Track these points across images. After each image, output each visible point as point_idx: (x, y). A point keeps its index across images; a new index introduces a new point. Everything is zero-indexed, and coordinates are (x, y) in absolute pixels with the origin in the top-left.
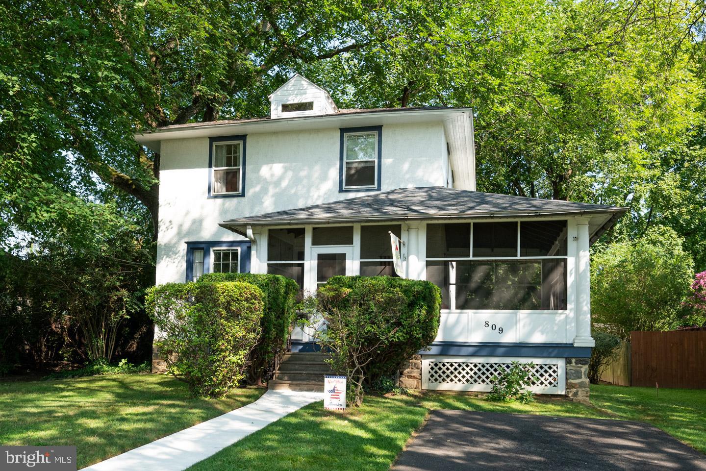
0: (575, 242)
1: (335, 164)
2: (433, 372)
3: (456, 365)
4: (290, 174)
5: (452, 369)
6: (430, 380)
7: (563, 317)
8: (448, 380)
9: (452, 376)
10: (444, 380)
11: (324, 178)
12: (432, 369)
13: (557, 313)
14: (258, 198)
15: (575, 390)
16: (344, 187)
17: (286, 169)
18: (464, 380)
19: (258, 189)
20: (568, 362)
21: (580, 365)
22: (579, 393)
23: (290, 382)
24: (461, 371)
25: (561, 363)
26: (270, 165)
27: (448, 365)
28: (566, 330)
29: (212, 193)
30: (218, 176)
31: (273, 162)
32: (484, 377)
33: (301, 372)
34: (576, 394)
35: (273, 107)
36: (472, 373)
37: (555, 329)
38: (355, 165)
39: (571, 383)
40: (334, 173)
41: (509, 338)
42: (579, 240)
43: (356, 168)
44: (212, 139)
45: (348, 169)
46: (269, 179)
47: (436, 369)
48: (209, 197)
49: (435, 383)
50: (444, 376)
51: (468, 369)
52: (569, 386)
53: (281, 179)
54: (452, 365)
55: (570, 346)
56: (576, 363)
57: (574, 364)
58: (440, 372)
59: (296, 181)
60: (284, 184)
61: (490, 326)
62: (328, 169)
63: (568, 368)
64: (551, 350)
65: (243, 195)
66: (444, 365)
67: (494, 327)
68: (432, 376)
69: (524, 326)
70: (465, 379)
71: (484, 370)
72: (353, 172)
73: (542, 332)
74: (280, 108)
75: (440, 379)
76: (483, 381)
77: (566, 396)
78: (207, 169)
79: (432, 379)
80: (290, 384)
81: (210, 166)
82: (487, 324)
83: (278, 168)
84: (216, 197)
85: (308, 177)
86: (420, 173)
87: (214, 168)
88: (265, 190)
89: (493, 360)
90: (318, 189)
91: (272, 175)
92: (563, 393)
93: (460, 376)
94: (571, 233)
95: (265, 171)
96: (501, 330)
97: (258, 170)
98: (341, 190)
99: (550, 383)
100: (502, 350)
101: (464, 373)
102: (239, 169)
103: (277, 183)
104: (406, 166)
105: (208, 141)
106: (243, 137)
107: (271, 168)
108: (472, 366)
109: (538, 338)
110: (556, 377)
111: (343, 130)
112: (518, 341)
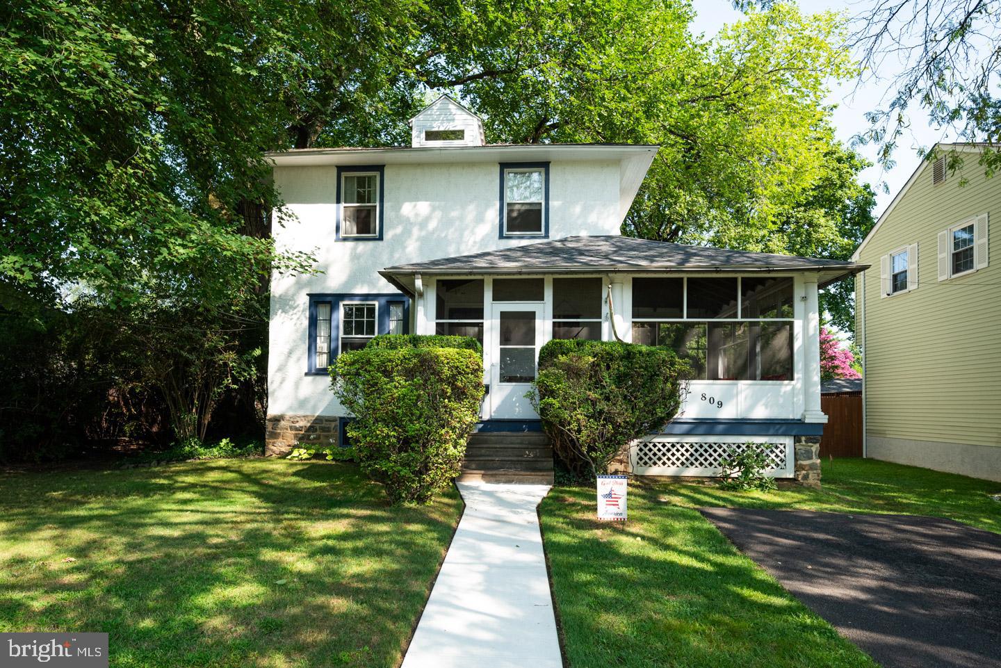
0: (803, 303)
1: (495, 205)
2: (642, 454)
3: (669, 446)
4: (438, 214)
5: (664, 450)
6: (638, 463)
7: (789, 388)
8: (660, 463)
9: (665, 459)
10: (655, 463)
11: (480, 219)
12: (641, 450)
13: (782, 384)
14: (400, 241)
15: (804, 472)
16: (505, 233)
17: (434, 209)
18: (678, 463)
19: (399, 230)
20: (797, 440)
21: (810, 444)
22: (810, 476)
23: (483, 472)
24: (676, 453)
25: (789, 441)
26: (414, 203)
27: (660, 446)
28: (793, 403)
29: (342, 234)
30: (348, 213)
31: (417, 199)
32: (701, 459)
33: (493, 458)
34: (806, 477)
35: (414, 133)
36: (687, 455)
37: (781, 401)
38: (518, 207)
39: (801, 464)
40: (492, 215)
41: (727, 413)
42: (809, 301)
43: (520, 210)
44: (341, 169)
45: (510, 212)
46: (412, 220)
47: (646, 450)
48: (337, 240)
49: (644, 467)
50: (655, 459)
51: (683, 450)
52: (798, 468)
53: (427, 219)
54: (664, 446)
55: (799, 423)
56: (806, 441)
57: (804, 443)
58: (651, 454)
59: (447, 223)
60: (432, 225)
61: (708, 399)
62: (486, 210)
63: (798, 448)
64: (778, 426)
65: (381, 238)
66: (655, 446)
67: (712, 400)
68: (641, 459)
69: (746, 398)
70: (680, 461)
71: (701, 450)
72: (515, 214)
73: (766, 406)
74: (423, 135)
75: (651, 463)
76: (701, 464)
77: (794, 480)
78: (335, 205)
79: (641, 463)
80: (483, 475)
81: (338, 201)
82: (704, 397)
83: (423, 207)
84: (345, 239)
85: (461, 218)
86: (593, 218)
87: (343, 205)
88: (407, 232)
89: (711, 439)
90: (473, 232)
91: (417, 215)
92: (791, 476)
93: (674, 459)
94: (798, 293)
95: (407, 209)
96: (720, 404)
97: (397, 208)
98: (501, 237)
99: (777, 465)
100: (721, 427)
101: (678, 455)
102: (375, 206)
103: (423, 224)
104: (578, 210)
105: (335, 172)
106: (380, 168)
107: (415, 206)
108: (687, 446)
109: (760, 413)
110: (783, 457)
111: (504, 165)
112: (739, 417)
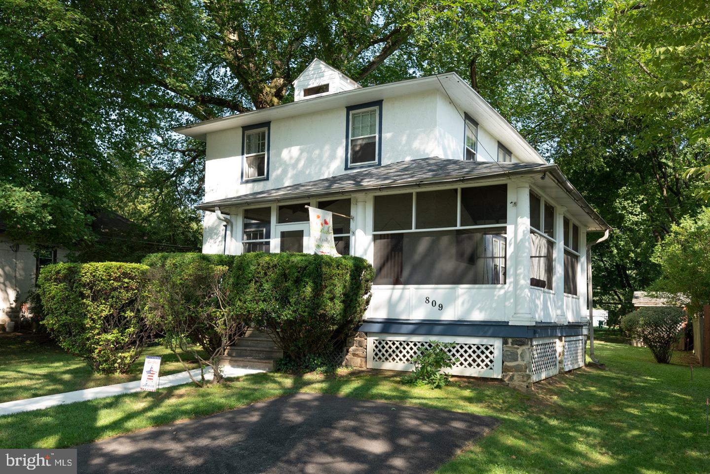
0: (515, 208)
1: (342, 143)
2: (377, 350)
3: (397, 344)
4: (305, 155)
5: (394, 347)
6: (374, 358)
7: (502, 292)
8: (390, 359)
9: (394, 355)
10: (387, 359)
11: (333, 157)
12: (376, 347)
13: (495, 288)
14: (280, 178)
15: (511, 373)
16: (349, 165)
17: (302, 151)
18: (404, 360)
19: (279, 171)
20: (505, 343)
21: (516, 346)
22: (515, 377)
24: (402, 350)
25: (497, 344)
26: (289, 148)
27: (390, 344)
28: (505, 306)
29: (245, 179)
30: (249, 162)
31: (291, 146)
34: (511, 378)
35: (296, 92)
36: (411, 352)
37: (494, 305)
38: (359, 142)
39: (506, 366)
40: (341, 152)
41: (449, 315)
42: (519, 205)
43: (360, 145)
44: (245, 128)
45: (353, 146)
46: (288, 162)
47: (380, 347)
48: (242, 183)
49: (379, 362)
50: (387, 355)
51: (408, 348)
52: (505, 369)
53: (298, 160)
54: (394, 344)
55: (504, 325)
56: (512, 344)
57: (510, 345)
58: (383, 351)
59: (310, 161)
60: (301, 164)
61: (437, 305)
62: (337, 148)
63: (505, 349)
64: (487, 328)
65: (267, 179)
66: (387, 344)
67: (434, 303)
68: (376, 354)
69: (463, 303)
70: (406, 358)
72: (358, 148)
73: (481, 310)
74: (302, 93)
75: (383, 358)
77: (501, 380)
78: (241, 157)
79: (377, 358)
81: (243, 154)
82: (427, 300)
83: (295, 151)
84: (247, 182)
85: (320, 156)
86: (416, 144)
87: (246, 155)
88: (285, 172)
89: (433, 339)
90: (328, 168)
91: (291, 158)
92: (500, 377)
93: (401, 356)
94: (511, 197)
95: (285, 154)
96: (441, 307)
97: (279, 154)
98: (346, 168)
99: (487, 365)
100: (438, 329)
101: (404, 352)
102: (264, 154)
103: (295, 166)
104: (404, 138)
105: (240, 131)
106: (267, 124)
107: (290, 151)
108: (411, 345)
109: (477, 316)
110: (492, 358)
111: (349, 108)
112: (456, 319)
